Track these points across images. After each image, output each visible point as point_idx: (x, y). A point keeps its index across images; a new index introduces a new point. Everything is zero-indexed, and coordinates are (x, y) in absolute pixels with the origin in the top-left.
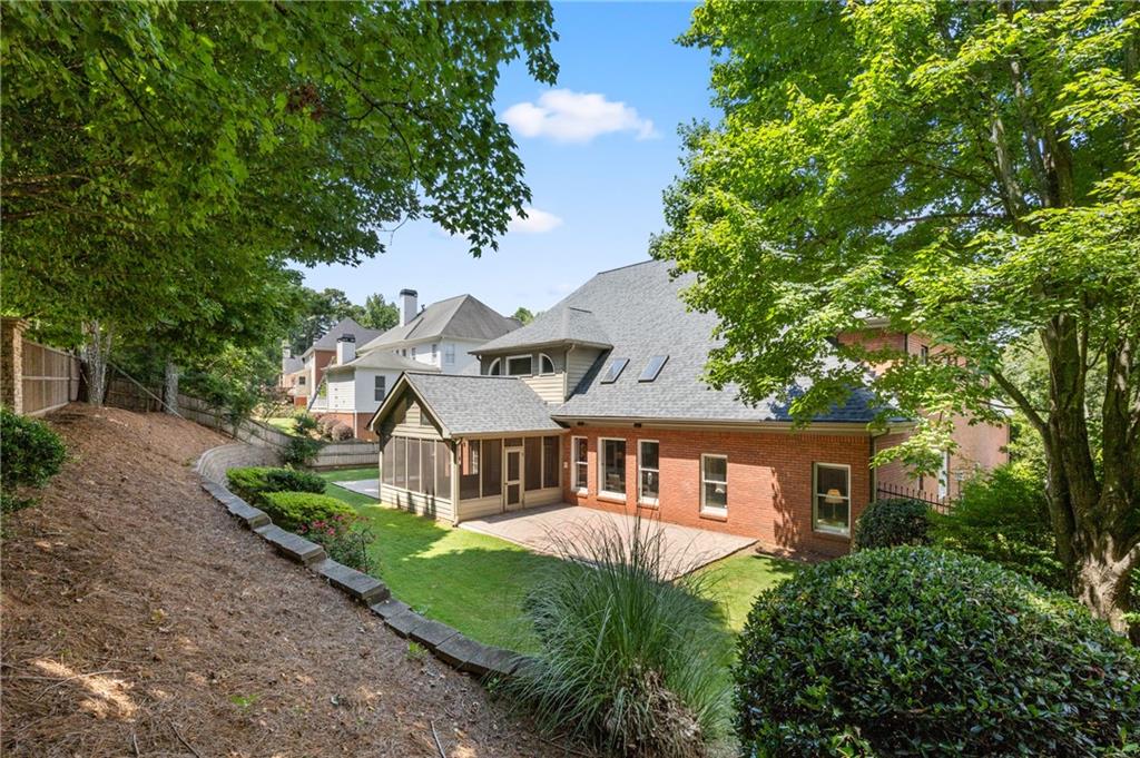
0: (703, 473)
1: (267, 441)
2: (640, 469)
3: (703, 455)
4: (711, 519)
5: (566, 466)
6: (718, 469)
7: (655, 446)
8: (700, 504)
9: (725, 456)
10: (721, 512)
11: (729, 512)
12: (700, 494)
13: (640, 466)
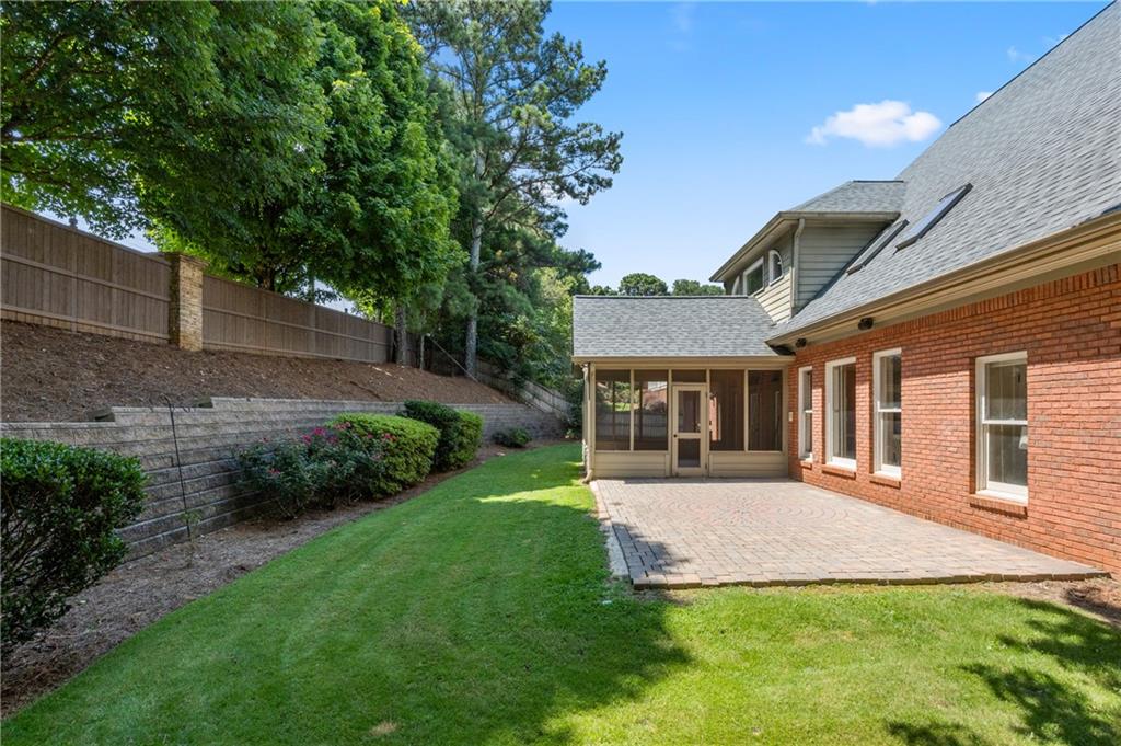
0: (982, 402)
1: (553, 406)
2: (879, 409)
3: (982, 361)
4: (993, 511)
5: (791, 419)
6: (1008, 388)
7: (896, 361)
8: (973, 474)
9: (1023, 355)
10: (1013, 494)
11: (1033, 494)
12: (973, 452)
13: (878, 404)
